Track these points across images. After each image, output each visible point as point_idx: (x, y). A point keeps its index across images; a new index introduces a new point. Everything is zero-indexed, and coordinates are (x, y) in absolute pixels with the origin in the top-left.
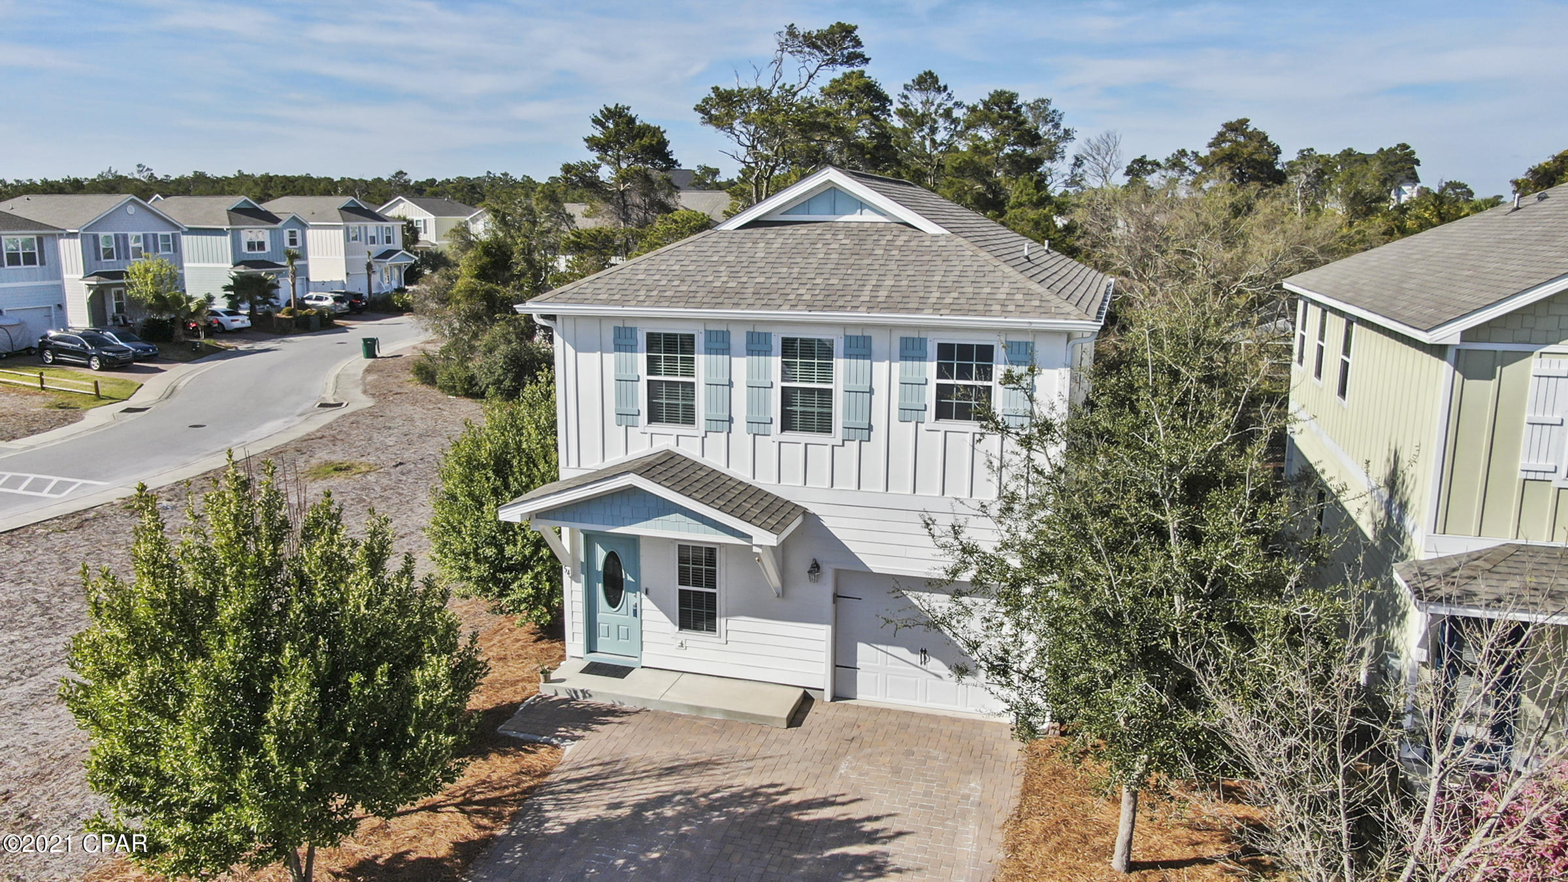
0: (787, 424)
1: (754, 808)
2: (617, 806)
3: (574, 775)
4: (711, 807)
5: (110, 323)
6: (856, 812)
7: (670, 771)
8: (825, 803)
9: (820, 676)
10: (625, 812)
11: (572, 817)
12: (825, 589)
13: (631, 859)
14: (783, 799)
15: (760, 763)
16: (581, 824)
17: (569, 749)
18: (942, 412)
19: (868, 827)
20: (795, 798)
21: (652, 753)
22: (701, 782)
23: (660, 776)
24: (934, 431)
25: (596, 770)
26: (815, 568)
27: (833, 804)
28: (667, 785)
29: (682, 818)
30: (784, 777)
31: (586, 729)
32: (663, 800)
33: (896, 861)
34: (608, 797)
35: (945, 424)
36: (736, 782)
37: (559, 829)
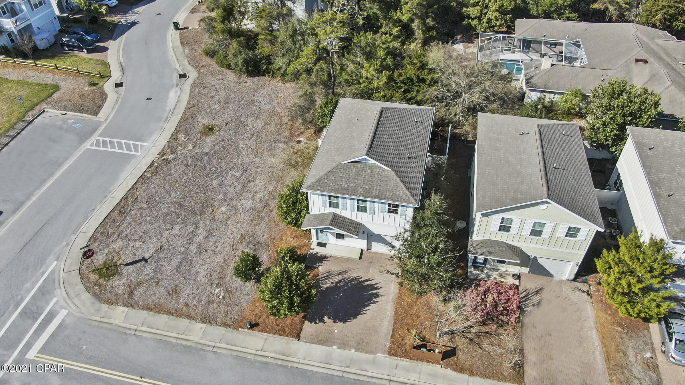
0: (358, 210)
1: (356, 282)
2: (332, 283)
3: (323, 276)
4: (349, 282)
5: (65, 10)
6: (373, 282)
7: (340, 274)
8: (368, 280)
9: (365, 247)
10: (334, 284)
11: (326, 286)
12: (366, 235)
13: (338, 296)
14: (361, 280)
15: (356, 270)
16: (327, 287)
17: (320, 268)
18: (389, 212)
19: (376, 286)
20: (363, 279)
21: (336, 269)
22: (346, 276)
23: (338, 275)
24: (387, 215)
25: (326, 274)
26: (364, 232)
27: (369, 280)
28: (340, 277)
29: (344, 286)
30: (360, 274)
31: (322, 263)
32: (340, 281)
33: (381, 294)
34: (331, 281)
35: (389, 214)
36: (352, 276)
37: (324, 289)
